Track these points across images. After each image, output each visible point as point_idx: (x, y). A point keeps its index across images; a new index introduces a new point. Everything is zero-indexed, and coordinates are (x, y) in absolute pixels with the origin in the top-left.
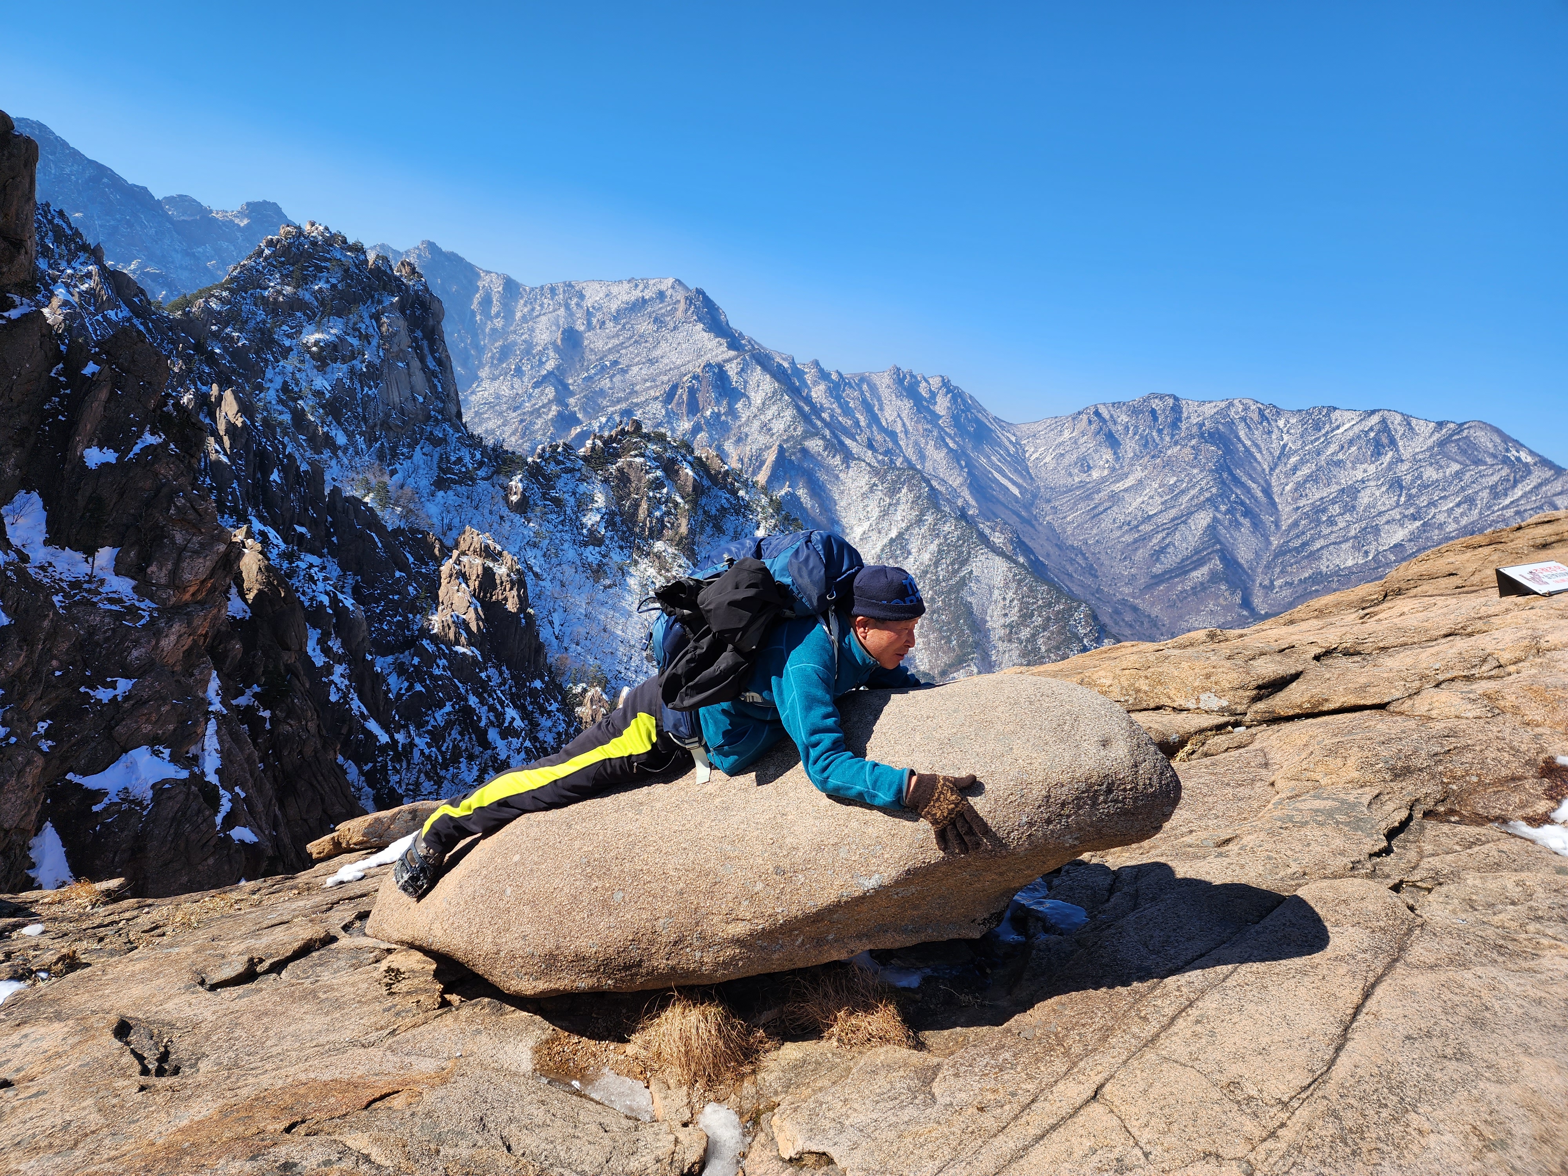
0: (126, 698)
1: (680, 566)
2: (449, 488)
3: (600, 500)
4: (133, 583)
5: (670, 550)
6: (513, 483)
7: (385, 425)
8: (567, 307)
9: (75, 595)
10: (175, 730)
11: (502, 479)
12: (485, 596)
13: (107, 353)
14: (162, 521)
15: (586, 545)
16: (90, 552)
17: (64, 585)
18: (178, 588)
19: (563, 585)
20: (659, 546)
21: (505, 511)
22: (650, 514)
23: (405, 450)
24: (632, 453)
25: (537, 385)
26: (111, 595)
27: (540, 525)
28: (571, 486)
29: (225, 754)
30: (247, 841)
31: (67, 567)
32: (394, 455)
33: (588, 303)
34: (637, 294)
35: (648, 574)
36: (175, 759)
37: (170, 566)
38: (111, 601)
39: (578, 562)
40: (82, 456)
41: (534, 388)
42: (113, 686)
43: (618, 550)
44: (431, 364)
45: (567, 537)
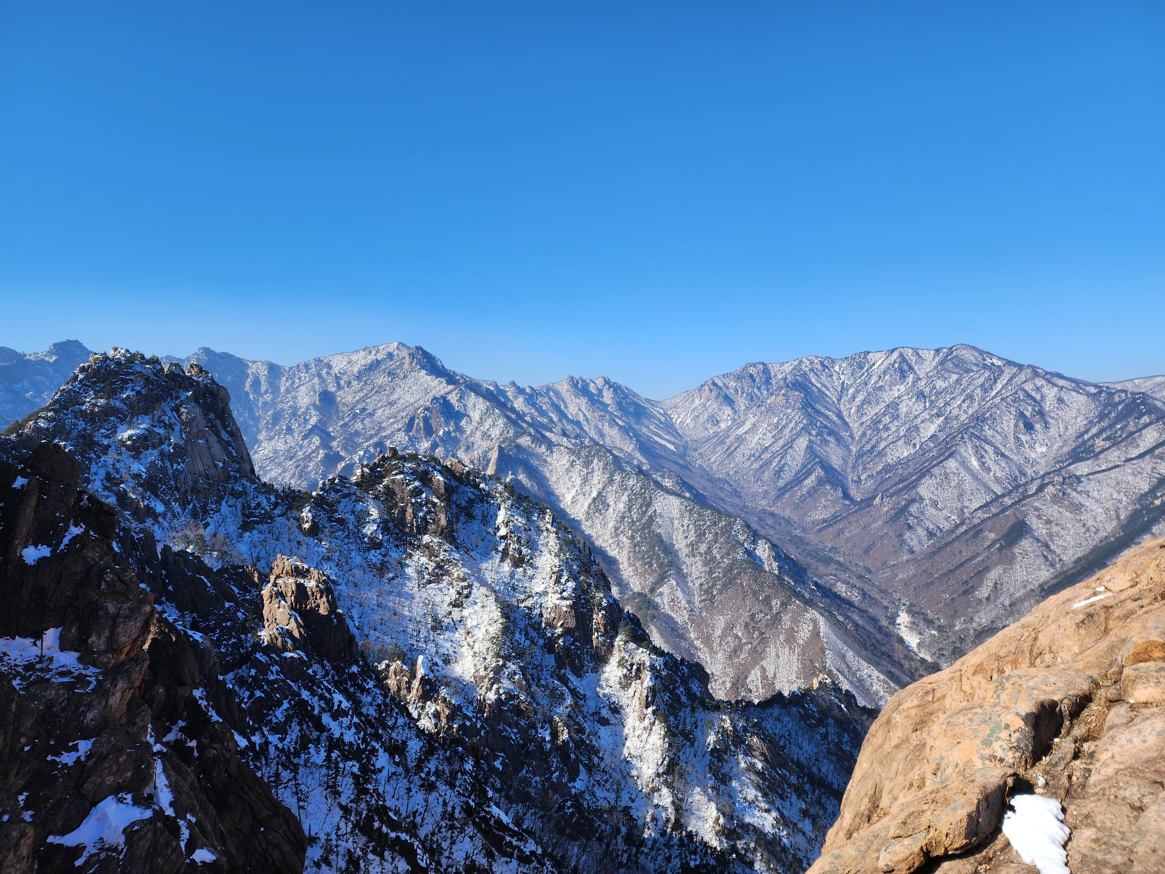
0: (88, 757)
1: (445, 551)
2: (253, 528)
3: (374, 513)
4: (76, 655)
5: (435, 540)
6: (304, 514)
7: (195, 490)
8: (320, 376)
9: (30, 676)
10: (132, 776)
11: (295, 513)
12: (301, 607)
13: (31, 467)
14: (95, 596)
15: (369, 550)
16: (38, 635)
17: (20, 669)
18: (115, 651)
19: (356, 585)
20: (426, 538)
21: (301, 537)
22: (415, 515)
23: (213, 506)
24: (394, 473)
25: (305, 437)
26: (60, 670)
27: (330, 542)
28: (350, 507)
29: (173, 787)
30: (207, 861)
31: (19, 653)
32: (205, 511)
33: (335, 370)
34: (372, 357)
35: (421, 562)
36: (137, 802)
37: (107, 633)
38: (62, 674)
39: (365, 565)
40: (21, 556)
41: (303, 440)
42: (75, 748)
43: (394, 549)
44: (225, 436)
45: (353, 547)
